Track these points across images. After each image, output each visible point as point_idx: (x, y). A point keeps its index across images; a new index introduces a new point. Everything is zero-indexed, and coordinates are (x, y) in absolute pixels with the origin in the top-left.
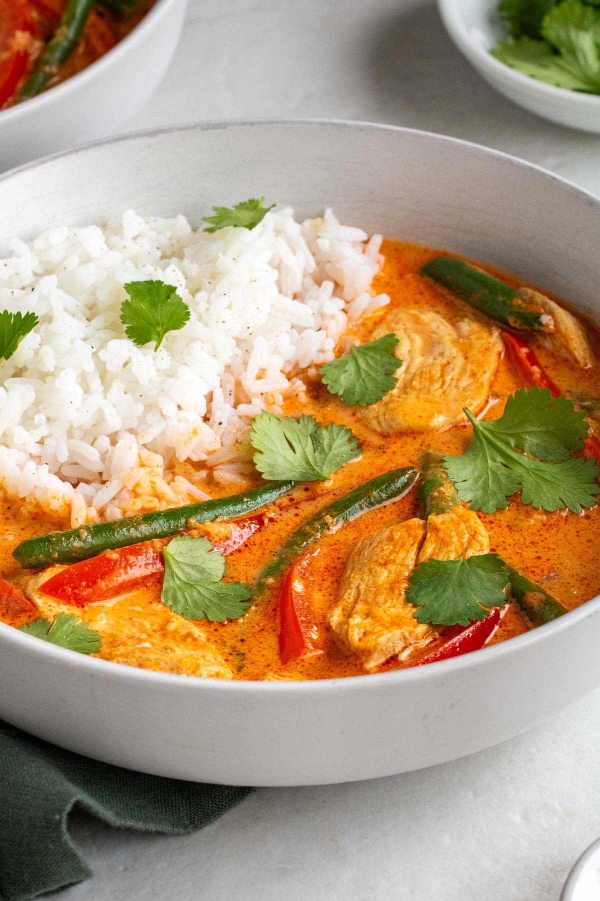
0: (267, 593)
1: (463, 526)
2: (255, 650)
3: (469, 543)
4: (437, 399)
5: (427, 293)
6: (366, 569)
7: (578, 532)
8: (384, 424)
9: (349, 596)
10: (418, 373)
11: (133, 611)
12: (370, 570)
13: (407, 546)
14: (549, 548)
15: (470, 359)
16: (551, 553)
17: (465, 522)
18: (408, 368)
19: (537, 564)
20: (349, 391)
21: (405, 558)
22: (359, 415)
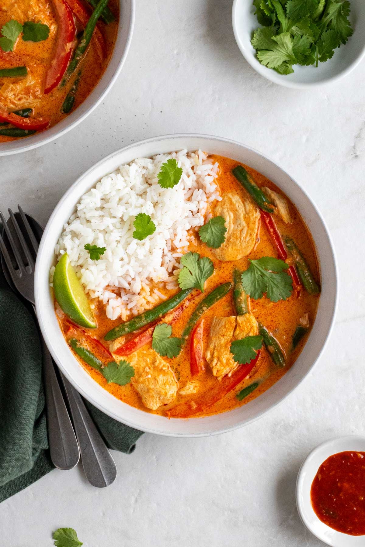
0: (186, 342)
1: (248, 324)
2: (183, 370)
3: (250, 330)
4: (239, 248)
5: (234, 183)
6: (217, 336)
7: (285, 307)
8: (221, 258)
9: (212, 346)
10: (232, 234)
11: (143, 353)
12: (219, 338)
13: (230, 330)
14: (275, 316)
15: (250, 228)
16: (276, 318)
17: (249, 322)
18: (229, 231)
19: (272, 324)
20: (209, 242)
21: (230, 334)
22: (212, 251)
